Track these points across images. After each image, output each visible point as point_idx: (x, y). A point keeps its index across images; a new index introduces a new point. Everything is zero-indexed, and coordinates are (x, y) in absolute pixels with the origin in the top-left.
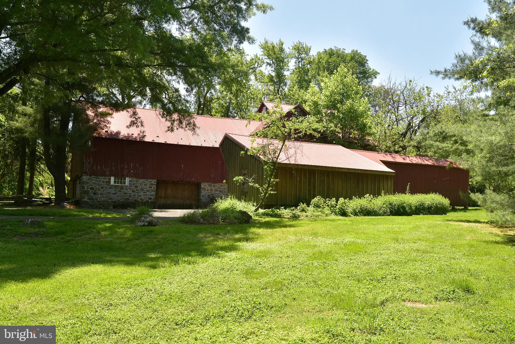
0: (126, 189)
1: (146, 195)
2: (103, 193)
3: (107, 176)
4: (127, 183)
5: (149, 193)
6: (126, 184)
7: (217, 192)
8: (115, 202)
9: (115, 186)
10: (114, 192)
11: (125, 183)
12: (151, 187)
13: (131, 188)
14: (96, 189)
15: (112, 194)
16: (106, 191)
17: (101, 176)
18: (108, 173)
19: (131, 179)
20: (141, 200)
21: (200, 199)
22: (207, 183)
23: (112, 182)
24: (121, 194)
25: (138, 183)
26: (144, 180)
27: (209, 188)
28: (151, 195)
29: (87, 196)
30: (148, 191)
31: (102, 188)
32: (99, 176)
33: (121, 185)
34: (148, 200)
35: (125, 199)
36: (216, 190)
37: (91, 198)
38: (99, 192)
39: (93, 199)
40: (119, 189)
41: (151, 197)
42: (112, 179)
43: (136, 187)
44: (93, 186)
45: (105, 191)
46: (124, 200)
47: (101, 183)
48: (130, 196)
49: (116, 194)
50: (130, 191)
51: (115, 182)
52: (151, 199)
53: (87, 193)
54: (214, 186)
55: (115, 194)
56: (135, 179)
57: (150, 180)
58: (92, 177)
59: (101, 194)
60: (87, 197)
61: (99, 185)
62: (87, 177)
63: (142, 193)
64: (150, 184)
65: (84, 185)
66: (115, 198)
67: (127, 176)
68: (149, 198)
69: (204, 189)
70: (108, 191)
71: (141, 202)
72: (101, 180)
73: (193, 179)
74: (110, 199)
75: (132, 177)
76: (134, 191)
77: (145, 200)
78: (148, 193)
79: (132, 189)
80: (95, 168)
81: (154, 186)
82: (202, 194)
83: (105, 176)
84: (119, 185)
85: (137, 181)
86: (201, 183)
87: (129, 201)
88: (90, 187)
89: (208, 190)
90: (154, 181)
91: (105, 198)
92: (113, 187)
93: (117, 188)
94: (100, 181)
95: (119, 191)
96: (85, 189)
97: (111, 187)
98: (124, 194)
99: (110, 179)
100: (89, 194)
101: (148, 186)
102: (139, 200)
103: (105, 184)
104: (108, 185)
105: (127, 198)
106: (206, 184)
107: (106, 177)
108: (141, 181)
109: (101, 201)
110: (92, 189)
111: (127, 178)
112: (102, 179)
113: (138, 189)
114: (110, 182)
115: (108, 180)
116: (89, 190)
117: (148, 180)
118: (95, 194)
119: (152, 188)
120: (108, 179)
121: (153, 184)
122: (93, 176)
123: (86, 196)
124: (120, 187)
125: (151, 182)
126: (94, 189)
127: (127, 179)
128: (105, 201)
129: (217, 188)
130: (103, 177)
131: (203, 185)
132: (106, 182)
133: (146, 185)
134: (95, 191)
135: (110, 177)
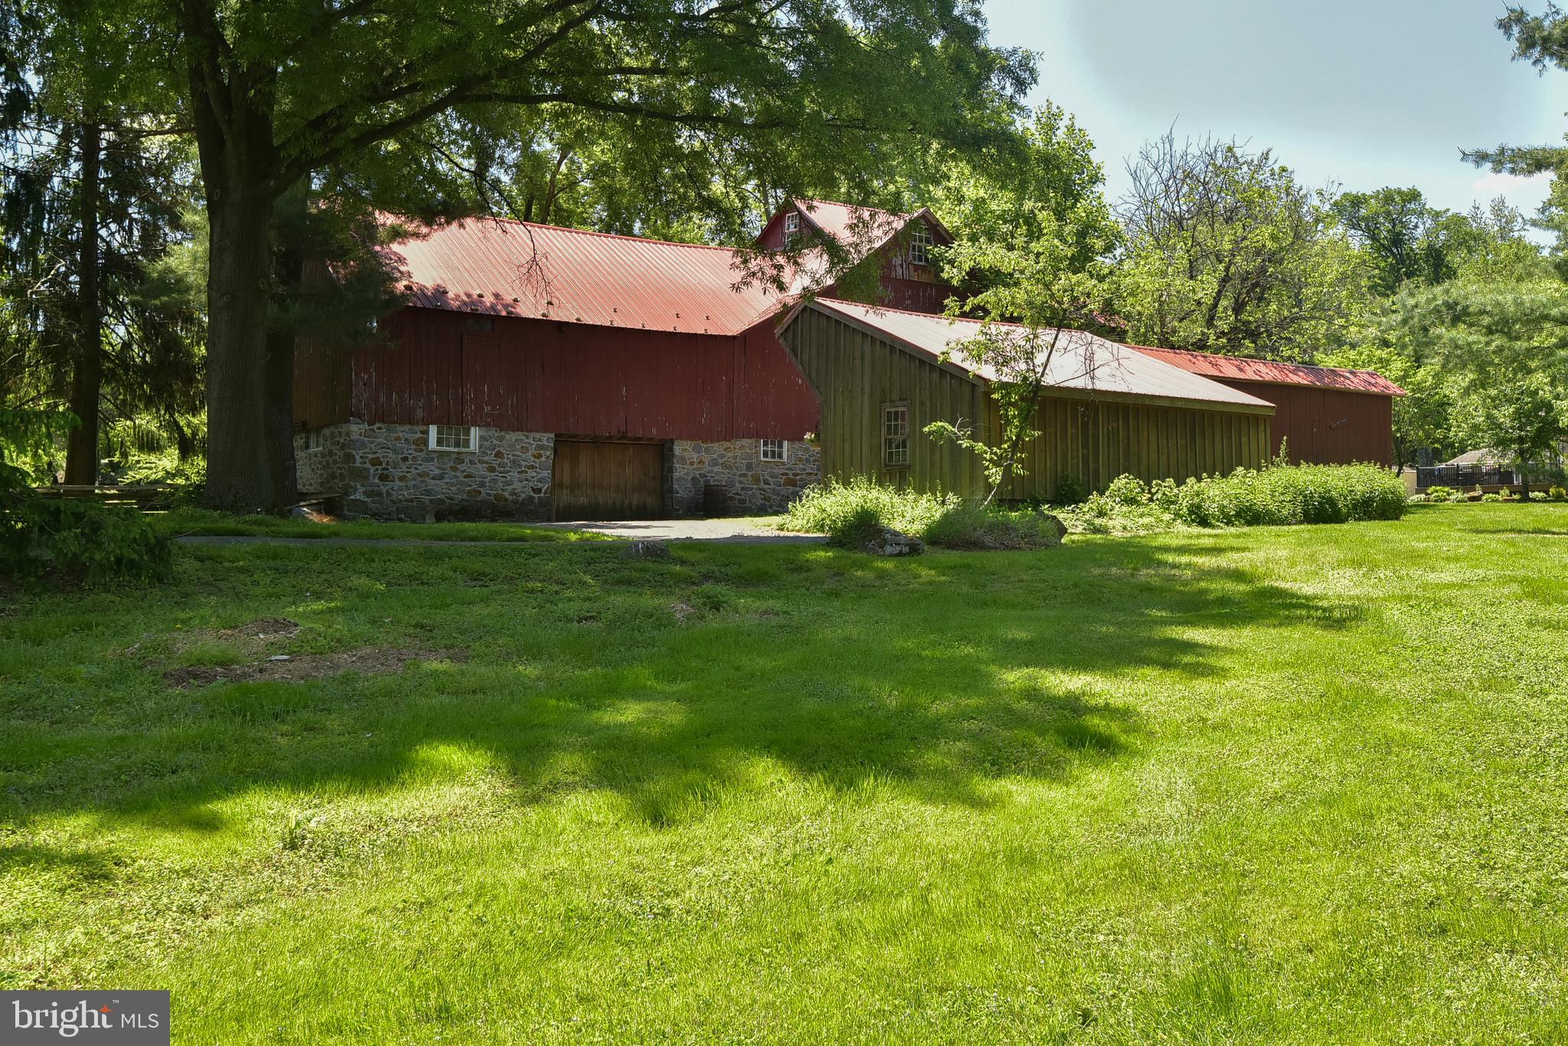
0: (471, 461)
1: (527, 480)
2: (408, 475)
3: (417, 424)
4: (474, 444)
5: (534, 474)
6: (472, 448)
7: (715, 469)
8: (442, 501)
9: (442, 454)
10: (437, 472)
11: (467, 443)
12: (540, 456)
13: (486, 458)
14: (388, 463)
15: (433, 478)
16: (416, 469)
17: (401, 423)
18: (419, 414)
19: (484, 430)
20: (513, 493)
21: (671, 490)
22: (689, 443)
23: (433, 444)
24: (456, 477)
25: (505, 442)
26: (520, 435)
27: (695, 455)
28: (540, 481)
29: (363, 486)
30: (532, 467)
31: (405, 459)
32: (394, 422)
33: (456, 450)
34: (532, 494)
35: (469, 492)
36: (714, 463)
37: (373, 491)
38: (397, 473)
39: (380, 494)
40: (452, 464)
41: (540, 485)
42: (433, 430)
43: (499, 455)
44: (380, 454)
45: (412, 470)
46: (465, 497)
47: (401, 445)
48: (482, 485)
49: (443, 478)
50: (480, 470)
51: (439, 442)
52: (539, 491)
53: (361, 475)
54: (707, 450)
55: (441, 477)
56: (494, 433)
57: (538, 435)
58: (375, 427)
59: (402, 479)
60: (364, 489)
61: (395, 451)
62: (361, 426)
63: (516, 474)
64: (538, 447)
65: (354, 452)
66: (442, 489)
67: (475, 424)
68: (534, 490)
69: (683, 460)
70: (421, 469)
71: (512, 501)
72: (401, 435)
73: (654, 431)
74: (428, 492)
75: (487, 425)
76: (492, 469)
77: (524, 496)
78: (531, 473)
79: (487, 463)
80: (382, 399)
81: (548, 453)
82: (676, 475)
83: (411, 423)
84: (451, 449)
85: (501, 439)
86: (672, 441)
87: (479, 498)
88: (370, 456)
89: (692, 464)
90: (547, 439)
91: (412, 491)
92: (435, 456)
93: (446, 459)
94: (398, 439)
95: (451, 467)
96: (358, 465)
97: (430, 456)
98: (466, 477)
99: (427, 432)
100: (366, 478)
101: (530, 453)
102: (506, 494)
103: (413, 447)
104: (422, 451)
105: (474, 490)
106: (688, 445)
107: (415, 427)
108: (512, 437)
109: (400, 501)
110: (376, 462)
111: (473, 429)
112: (403, 431)
113: (505, 460)
114: (426, 442)
115: (419, 435)
116: (368, 465)
117: (532, 435)
118: (384, 478)
119: (543, 459)
120: (421, 432)
121: (543, 447)
122: (378, 425)
123: (359, 486)
124: (454, 456)
125: (540, 440)
126: (380, 464)
127: (475, 433)
128: (412, 500)
129: (715, 456)
130: (407, 427)
131: (678, 449)
132: (416, 442)
133: (525, 449)
134: (383, 469)
135: (425, 428)
